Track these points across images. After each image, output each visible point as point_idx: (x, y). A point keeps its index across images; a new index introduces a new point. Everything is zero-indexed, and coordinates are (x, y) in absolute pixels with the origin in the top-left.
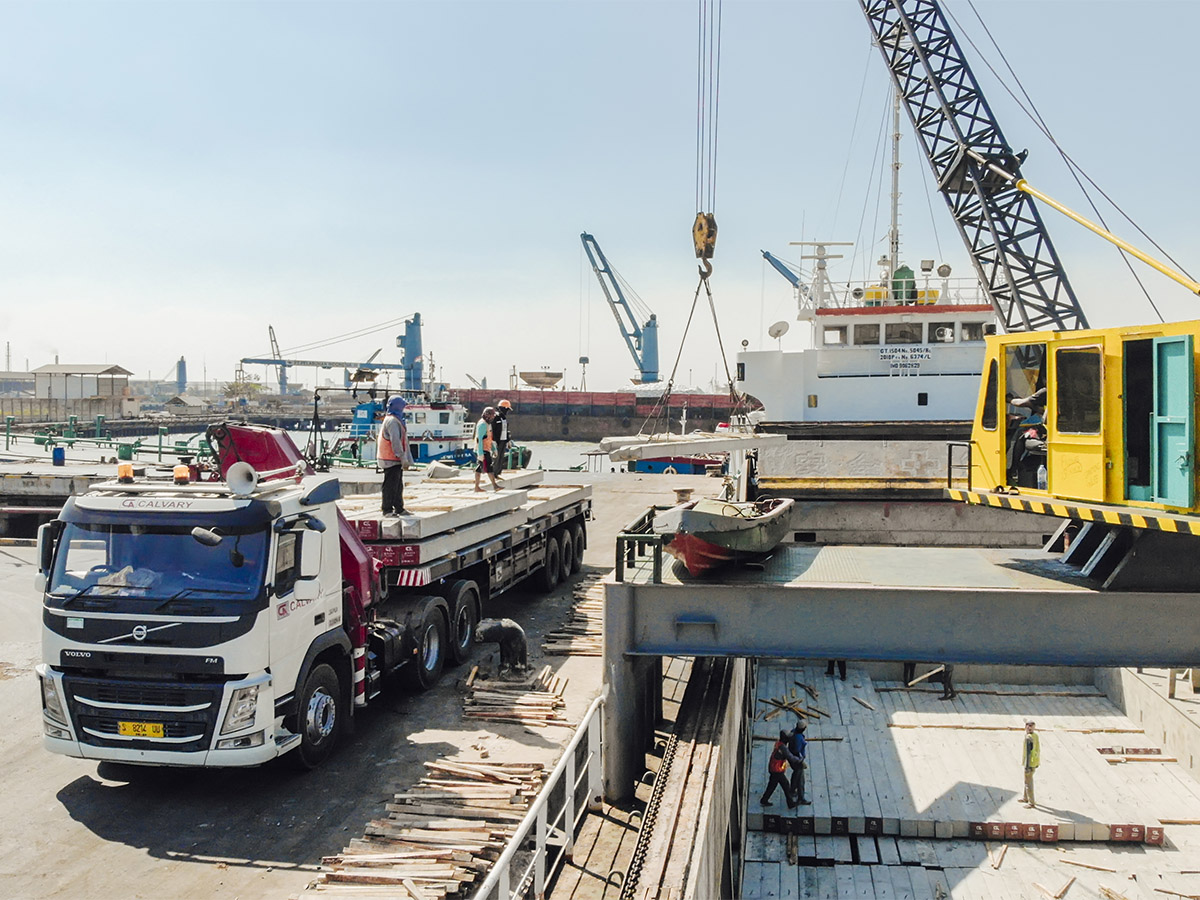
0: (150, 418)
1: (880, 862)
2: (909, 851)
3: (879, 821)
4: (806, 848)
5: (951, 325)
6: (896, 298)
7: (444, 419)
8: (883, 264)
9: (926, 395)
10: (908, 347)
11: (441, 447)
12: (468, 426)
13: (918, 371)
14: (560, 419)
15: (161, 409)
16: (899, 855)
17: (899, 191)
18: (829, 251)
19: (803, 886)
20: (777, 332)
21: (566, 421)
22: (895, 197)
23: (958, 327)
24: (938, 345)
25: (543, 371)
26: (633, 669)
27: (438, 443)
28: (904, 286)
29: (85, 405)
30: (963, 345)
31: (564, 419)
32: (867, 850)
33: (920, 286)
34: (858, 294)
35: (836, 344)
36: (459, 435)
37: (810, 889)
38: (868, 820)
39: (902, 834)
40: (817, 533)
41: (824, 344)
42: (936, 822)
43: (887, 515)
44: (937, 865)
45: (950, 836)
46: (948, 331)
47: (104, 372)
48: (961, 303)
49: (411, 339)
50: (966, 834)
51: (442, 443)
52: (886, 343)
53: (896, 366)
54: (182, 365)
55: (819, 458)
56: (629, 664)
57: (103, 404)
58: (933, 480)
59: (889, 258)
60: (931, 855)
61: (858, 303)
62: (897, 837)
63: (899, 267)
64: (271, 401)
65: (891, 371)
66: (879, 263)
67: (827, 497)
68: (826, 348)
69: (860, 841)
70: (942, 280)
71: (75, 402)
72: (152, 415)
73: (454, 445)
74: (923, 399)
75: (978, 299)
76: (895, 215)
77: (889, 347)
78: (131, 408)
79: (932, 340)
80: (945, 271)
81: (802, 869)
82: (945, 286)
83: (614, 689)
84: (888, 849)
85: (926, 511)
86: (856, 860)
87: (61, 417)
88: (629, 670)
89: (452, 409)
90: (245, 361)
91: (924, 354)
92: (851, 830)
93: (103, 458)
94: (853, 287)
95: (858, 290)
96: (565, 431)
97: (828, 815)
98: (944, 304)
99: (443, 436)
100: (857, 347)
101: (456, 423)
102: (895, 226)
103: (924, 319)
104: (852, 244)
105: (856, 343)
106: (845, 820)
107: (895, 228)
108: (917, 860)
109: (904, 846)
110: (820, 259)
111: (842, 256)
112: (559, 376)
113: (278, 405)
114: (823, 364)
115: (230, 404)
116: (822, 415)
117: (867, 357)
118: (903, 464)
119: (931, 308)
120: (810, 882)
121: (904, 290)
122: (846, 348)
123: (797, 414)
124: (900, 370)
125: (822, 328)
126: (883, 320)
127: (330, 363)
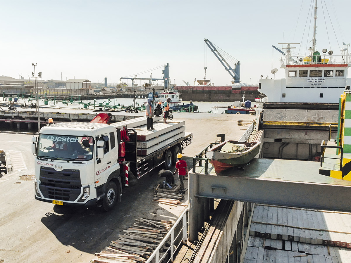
0: (96, 94)
1: (291, 251)
2: (302, 247)
3: (293, 237)
4: (268, 243)
5: (332, 71)
6: (314, 62)
7: (173, 97)
8: (310, 50)
10: (317, 78)
11: (172, 105)
12: (180, 99)
13: (320, 86)
14: (208, 95)
15: (100, 91)
16: (298, 248)
17: (316, 26)
18: (291, 46)
19: (265, 256)
20: (274, 72)
21: (210, 95)
22: (315, 28)
23: (334, 71)
24: (327, 77)
25: (204, 80)
26: (198, 201)
27: (171, 104)
28: (316, 58)
29: (79, 91)
30: (336, 78)
31: (209, 95)
32: (288, 246)
33: (322, 58)
34: (301, 60)
35: (292, 77)
36: (177, 101)
37: (267, 257)
38: (289, 236)
39: (300, 242)
40: (282, 139)
41: (289, 77)
42: (312, 238)
43: (306, 134)
44: (310, 253)
45: (316, 244)
46: (331, 72)
47: (84, 82)
48: (336, 64)
49: (166, 72)
50: (322, 243)
51: (172, 104)
52: (310, 76)
53: (313, 84)
54: (106, 79)
55: (284, 115)
56: (197, 199)
57: (84, 90)
58: (323, 123)
59: (312, 48)
60: (309, 249)
61: (301, 63)
62: (298, 242)
63: (316, 51)
64: (129, 89)
65: (311, 86)
66: (309, 49)
67: (286, 128)
68: (289, 78)
69: (286, 242)
70: (330, 56)
71: (77, 90)
72: (97, 93)
73: (176, 105)
74: (321, 95)
75: (342, 62)
76: (315, 34)
77: (311, 78)
78: (91, 92)
79: (325, 76)
80: (331, 53)
81: (266, 250)
82: (331, 58)
83: (191, 206)
84: (295, 246)
85: (320, 133)
86: (284, 249)
87: (73, 94)
88: (196, 201)
89: (175, 94)
90: (121, 78)
91: (323, 80)
92: (283, 238)
93: (79, 108)
94: (299, 58)
95: (301, 59)
96: (210, 99)
97: (276, 233)
98: (330, 64)
99: (172, 102)
101: (176, 98)
102: (315, 37)
103: (323, 69)
104: (300, 44)
105: (299, 76)
106: (281, 235)
107: (315, 38)
108: (304, 251)
109: (300, 246)
110: (288, 49)
111: (295, 48)
112: (209, 81)
113: (131, 90)
114: (288, 84)
115: (118, 90)
116: (286, 100)
117: (303, 81)
118: (313, 118)
119: (325, 65)
120: (267, 255)
121: (316, 59)
122: (296, 78)
123: (278, 99)
124: (314, 86)
125: (288, 71)
126: (309, 69)
127: (144, 79)
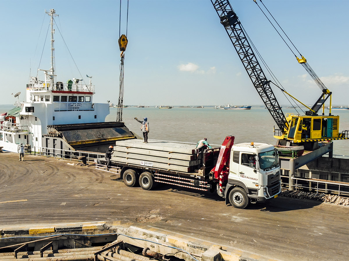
5: (82, 97)
6: (68, 89)
9: (80, 116)
10: (76, 103)
13: (79, 109)
22: (52, 58)
30: (86, 102)
48: (85, 91)
53: (73, 108)
55: (79, 135)
76: (52, 63)
77: (69, 103)
79: (79, 101)
91: (80, 105)
103: (77, 95)
105: (61, 101)
107: (53, 67)
114: (56, 107)
119: (80, 92)
124: (75, 109)
125: (53, 96)
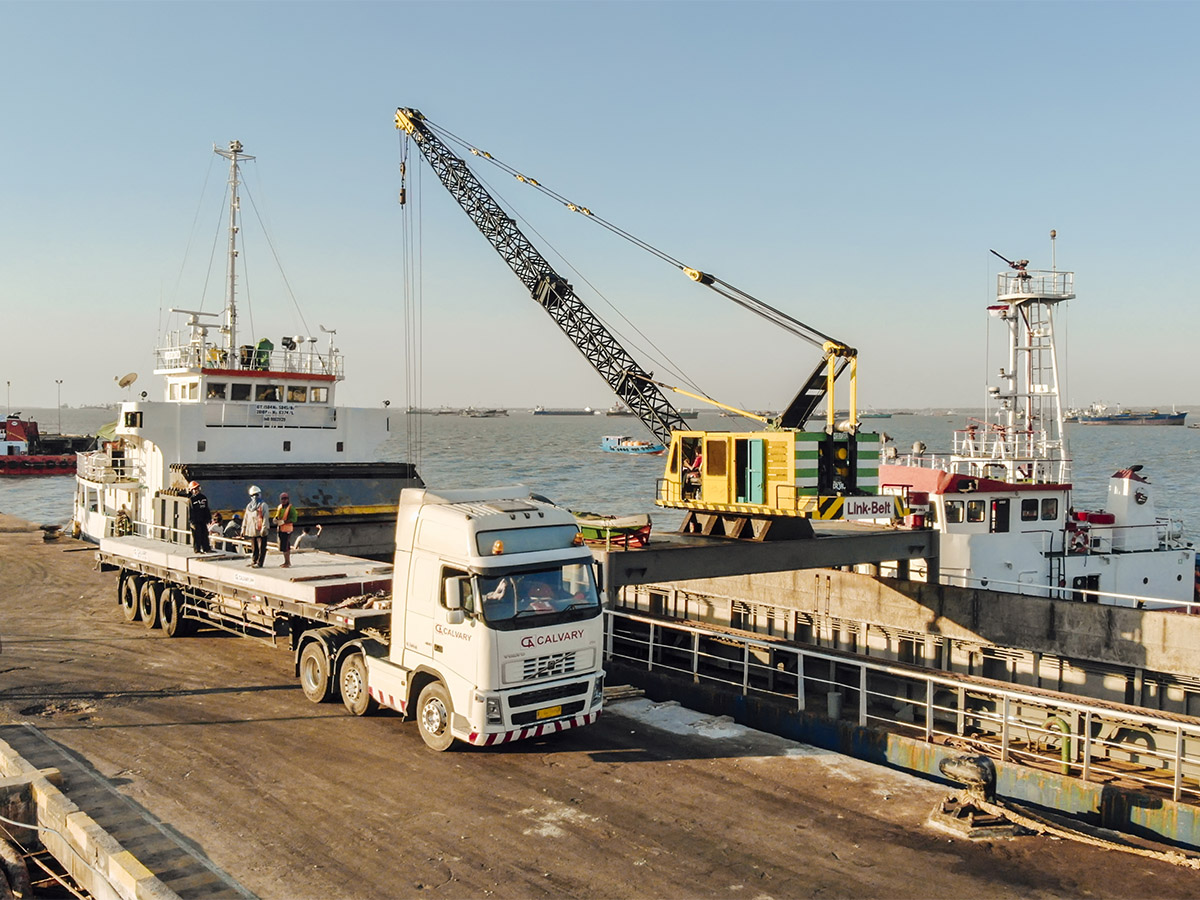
5: (304, 388)
9: (289, 443)
10: (277, 405)
13: (284, 424)
20: (126, 382)
24: (298, 403)
30: (312, 404)
41: (207, 398)
52: (256, 400)
53: (268, 419)
65: (264, 423)
74: (287, 446)
76: (233, 293)
79: (289, 400)
91: (289, 410)
100: (234, 402)
103: (284, 383)
105: (232, 399)
107: (233, 303)
114: (208, 416)
116: (211, 458)
119: (291, 375)
122: (227, 403)
124: (271, 423)
125: (206, 384)
